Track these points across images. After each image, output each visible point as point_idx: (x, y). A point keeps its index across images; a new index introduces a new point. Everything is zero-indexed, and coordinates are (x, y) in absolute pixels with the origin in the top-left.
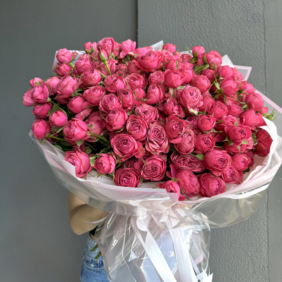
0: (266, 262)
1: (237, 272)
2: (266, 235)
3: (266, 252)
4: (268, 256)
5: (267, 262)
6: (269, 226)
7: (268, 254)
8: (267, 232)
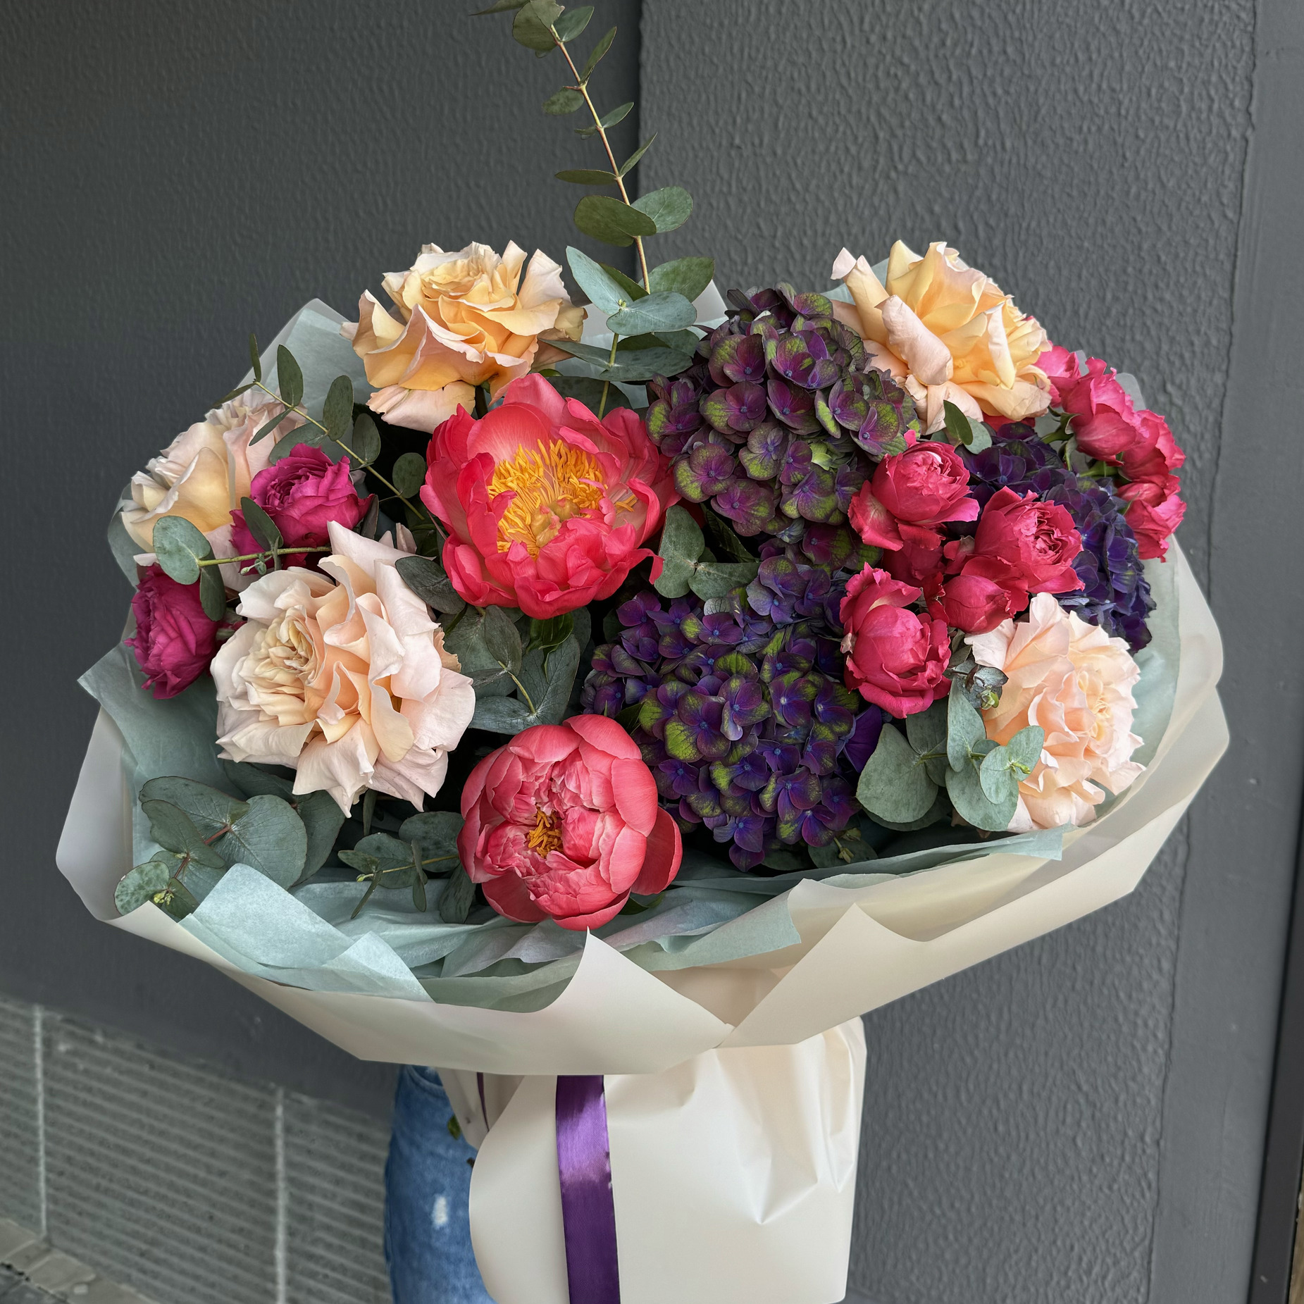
0: (1154, 1122)
1: (1028, 1149)
2: (1164, 1011)
3: (1158, 1083)
4: (1163, 1101)
5: (1158, 1123)
6: (1178, 979)
7: (1163, 1091)
8: (1170, 1000)
